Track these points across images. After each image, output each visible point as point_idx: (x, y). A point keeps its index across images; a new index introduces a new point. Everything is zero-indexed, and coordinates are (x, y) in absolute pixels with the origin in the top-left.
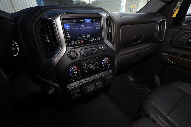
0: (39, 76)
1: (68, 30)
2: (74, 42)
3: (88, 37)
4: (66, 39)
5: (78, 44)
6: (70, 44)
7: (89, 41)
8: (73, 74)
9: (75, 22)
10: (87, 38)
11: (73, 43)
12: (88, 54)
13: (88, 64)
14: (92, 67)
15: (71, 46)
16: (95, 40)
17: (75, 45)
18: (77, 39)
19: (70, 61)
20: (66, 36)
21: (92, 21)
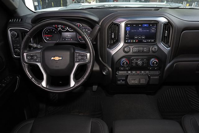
0: (100, 59)
1: (128, 31)
2: (130, 40)
3: (143, 38)
4: (125, 37)
5: (133, 43)
6: (127, 41)
7: (143, 41)
8: (123, 64)
9: (134, 26)
10: (141, 39)
11: (129, 41)
12: (139, 52)
13: (137, 59)
14: (140, 62)
15: (128, 43)
16: (149, 41)
17: (130, 43)
18: (133, 39)
19: (124, 54)
21: (149, 26)
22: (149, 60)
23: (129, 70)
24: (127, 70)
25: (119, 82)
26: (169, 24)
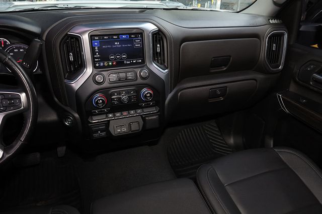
0: (56, 99)
1: (96, 48)
2: (104, 63)
3: (124, 58)
4: (93, 58)
5: (109, 66)
6: (97, 65)
7: (125, 62)
8: (97, 103)
9: (106, 39)
10: (121, 59)
11: (102, 64)
12: (120, 80)
13: (119, 93)
14: (124, 97)
15: (99, 67)
16: (134, 61)
17: (104, 67)
18: (108, 60)
19: (96, 87)
20: (93, 56)
21: (130, 37)
22: (138, 91)
23: (110, 112)
24: (107, 114)
25: (96, 135)
26: (160, 33)
